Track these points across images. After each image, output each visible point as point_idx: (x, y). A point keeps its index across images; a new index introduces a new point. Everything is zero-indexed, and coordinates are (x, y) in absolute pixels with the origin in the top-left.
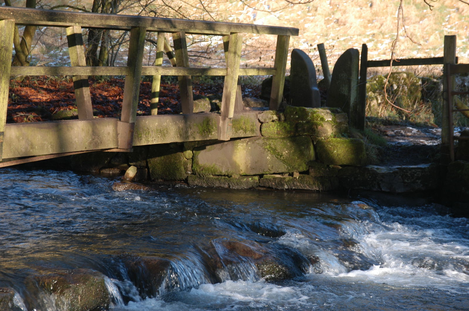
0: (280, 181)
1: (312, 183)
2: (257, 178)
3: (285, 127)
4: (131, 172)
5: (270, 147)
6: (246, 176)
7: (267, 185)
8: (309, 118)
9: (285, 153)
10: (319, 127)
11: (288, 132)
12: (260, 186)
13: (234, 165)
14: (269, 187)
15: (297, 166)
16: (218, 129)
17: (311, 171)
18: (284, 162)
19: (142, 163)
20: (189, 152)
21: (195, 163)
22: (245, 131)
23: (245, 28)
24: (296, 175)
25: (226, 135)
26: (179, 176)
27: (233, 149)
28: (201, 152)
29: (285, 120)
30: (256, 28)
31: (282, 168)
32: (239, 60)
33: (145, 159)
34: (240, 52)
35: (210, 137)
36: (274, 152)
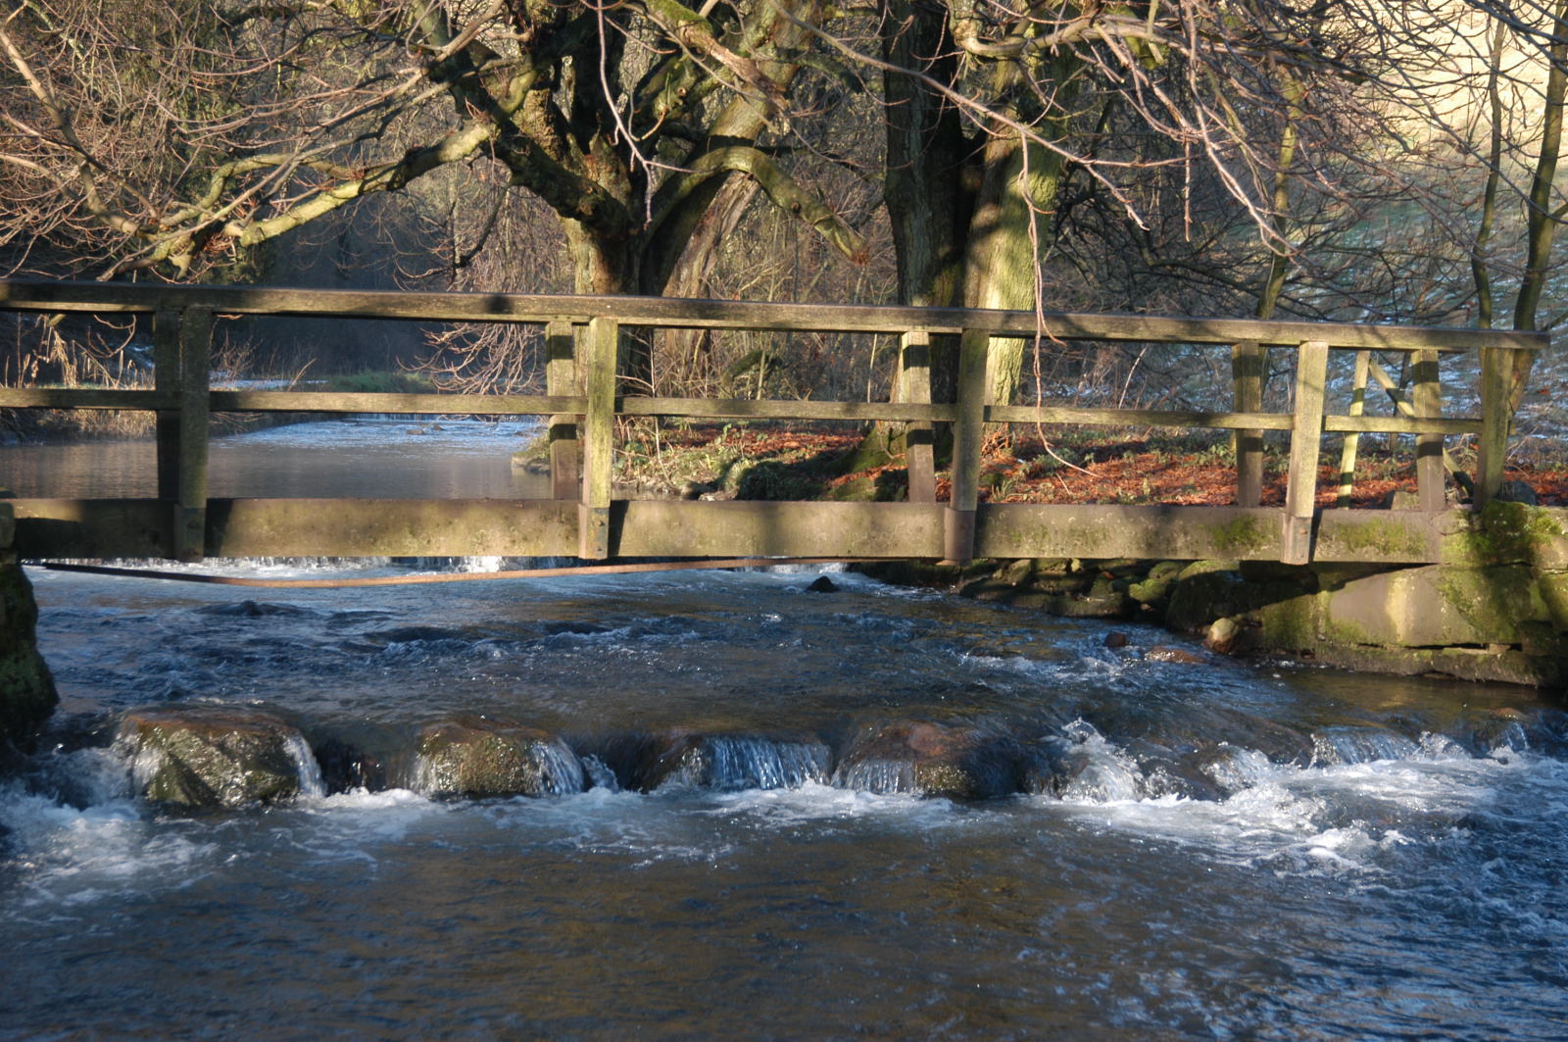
0: (1469, 662)
1: (1521, 668)
2: (1428, 653)
3: (1478, 546)
4: (1218, 631)
5: (1451, 588)
6: (1409, 648)
7: (1446, 669)
8: (1527, 526)
9: (1477, 600)
10: (1543, 546)
11: (1484, 556)
12: (1434, 672)
13: (1388, 626)
14: (1450, 675)
15: (1493, 631)
17: (1526, 641)
18: (1471, 620)
19: (1255, 615)
20: (1324, 595)
21: (1328, 619)
22: (1386, 549)
23: (1333, 331)
24: (1494, 650)
25: (1293, 553)
26: (1302, 646)
27: (1386, 590)
28: (1337, 594)
29: (1484, 530)
30: (1374, 332)
31: (1467, 634)
32: (1320, 399)
33: (1259, 607)
34: (1321, 383)
35: (1252, 555)
36: (1456, 598)
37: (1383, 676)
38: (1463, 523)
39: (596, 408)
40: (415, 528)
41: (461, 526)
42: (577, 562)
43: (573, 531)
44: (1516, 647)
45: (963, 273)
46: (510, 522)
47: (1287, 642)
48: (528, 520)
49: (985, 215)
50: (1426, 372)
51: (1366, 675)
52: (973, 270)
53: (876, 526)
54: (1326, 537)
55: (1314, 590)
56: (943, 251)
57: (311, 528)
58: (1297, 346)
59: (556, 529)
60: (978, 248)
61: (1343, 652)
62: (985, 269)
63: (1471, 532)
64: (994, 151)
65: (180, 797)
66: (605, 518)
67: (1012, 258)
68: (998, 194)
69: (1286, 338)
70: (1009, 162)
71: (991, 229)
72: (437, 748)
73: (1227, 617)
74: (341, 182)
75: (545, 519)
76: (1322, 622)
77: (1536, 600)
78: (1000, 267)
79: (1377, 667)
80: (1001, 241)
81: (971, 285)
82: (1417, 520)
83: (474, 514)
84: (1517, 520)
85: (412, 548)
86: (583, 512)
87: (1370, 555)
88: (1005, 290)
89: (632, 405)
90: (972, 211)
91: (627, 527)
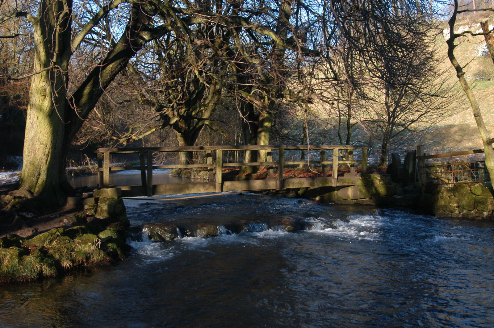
0: (363, 201)
1: (372, 202)
2: (355, 200)
4: (317, 198)
5: (359, 189)
6: (352, 200)
7: (359, 203)
9: (364, 191)
10: (375, 181)
11: (364, 183)
12: (357, 203)
13: (348, 196)
15: (367, 196)
16: (332, 182)
17: (373, 197)
18: (363, 194)
19: (323, 195)
20: (336, 192)
21: (337, 195)
22: (348, 183)
23: (339, 146)
24: (367, 199)
25: (334, 185)
26: (333, 200)
27: (348, 190)
28: (339, 191)
29: (364, 179)
30: (345, 146)
31: (363, 197)
32: (337, 158)
33: (324, 194)
34: (337, 155)
35: (327, 185)
36: (360, 191)
37: (348, 205)
38: (361, 178)
39: (219, 165)
40: (188, 188)
41: (196, 188)
42: (215, 193)
43: (215, 188)
44: (371, 198)
45: (257, 139)
46: (204, 187)
47: (330, 199)
48: (207, 186)
49: (260, 129)
50: (351, 153)
51: (345, 205)
52: (258, 139)
53: (266, 184)
54: (339, 182)
55: (334, 191)
56: (253, 136)
57: (170, 190)
58: (333, 150)
59: (212, 187)
60: (259, 135)
61: (340, 201)
62: (260, 138)
63: (362, 179)
64: (261, 118)
65: (158, 240)
66: (221, 185)
67: (265, 136)
68: (262, 126)
69: (332, 148)
70: (264, 120)
71: (261, 132)
72: (201, 228)
73: (318, 195)
74: (153, 128)
75: (210, 186)
76: (336, 196)
77: (374, 190)
78: (263, 138)
79: (346, 203)
80: (263, 134)
81: (258, 141)
82: (352, 178)
83: (198, 185)
84: (370, 177)
85: (188, 192)
86: (217, 184)
87: (346, 184)
88: (264, 142)
89: (225, 165)
90: (257, 129)
91: (224, 186)
